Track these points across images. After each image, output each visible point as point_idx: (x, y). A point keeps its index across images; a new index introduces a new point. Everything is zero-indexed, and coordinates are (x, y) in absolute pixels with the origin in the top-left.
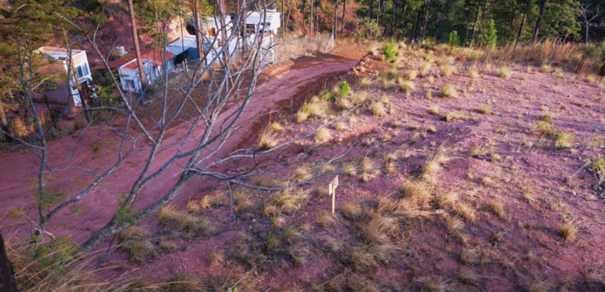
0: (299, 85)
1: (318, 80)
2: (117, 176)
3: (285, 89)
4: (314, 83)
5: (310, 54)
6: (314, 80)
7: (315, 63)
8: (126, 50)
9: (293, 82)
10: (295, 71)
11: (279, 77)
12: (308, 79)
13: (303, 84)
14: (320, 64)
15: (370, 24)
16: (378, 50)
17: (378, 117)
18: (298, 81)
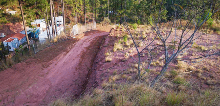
0: (90, 41)
1: (96, 39)
2: (37, 81)
3: (86, 43)
4: (95, 40)
5: (89, 31)
6: (94, 39)
7: (92, 33)
8: (5, 35)
9: (88, 40)
10: (86, 36)
11: (82, 39)
12: (92, 39)
13: (91, 41)
14: (94, 33)
15: (106, 19)
16: (115, 27)
17: (141, 47)
18: (89, 40)
